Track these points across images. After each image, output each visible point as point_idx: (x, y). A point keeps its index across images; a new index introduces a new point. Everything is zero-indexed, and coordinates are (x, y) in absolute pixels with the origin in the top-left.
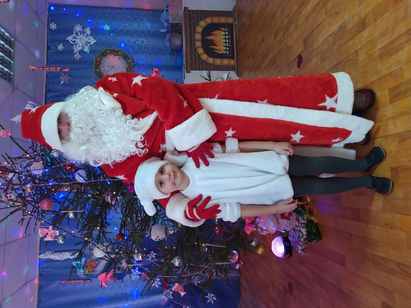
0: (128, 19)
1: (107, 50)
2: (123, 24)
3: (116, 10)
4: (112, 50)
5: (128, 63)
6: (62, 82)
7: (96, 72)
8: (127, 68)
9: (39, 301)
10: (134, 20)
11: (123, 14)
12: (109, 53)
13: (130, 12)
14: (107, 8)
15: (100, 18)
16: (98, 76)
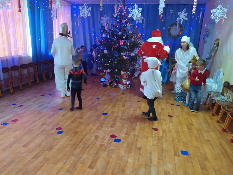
0: (195, 37)
1: (182, 28)
2: (193, 35)
3: (200, 32)
4: (182, 30)
5: (176, 36)
6: (171, 11)
7: (173, 24)
8: (174, 36)
9: (95, 4)
10: (194, 39)
11: (197, 35)
12: (181, 29)
13: (199, 37)
14: (201, 28)
15: (196, 26)
16: (172, 25)
